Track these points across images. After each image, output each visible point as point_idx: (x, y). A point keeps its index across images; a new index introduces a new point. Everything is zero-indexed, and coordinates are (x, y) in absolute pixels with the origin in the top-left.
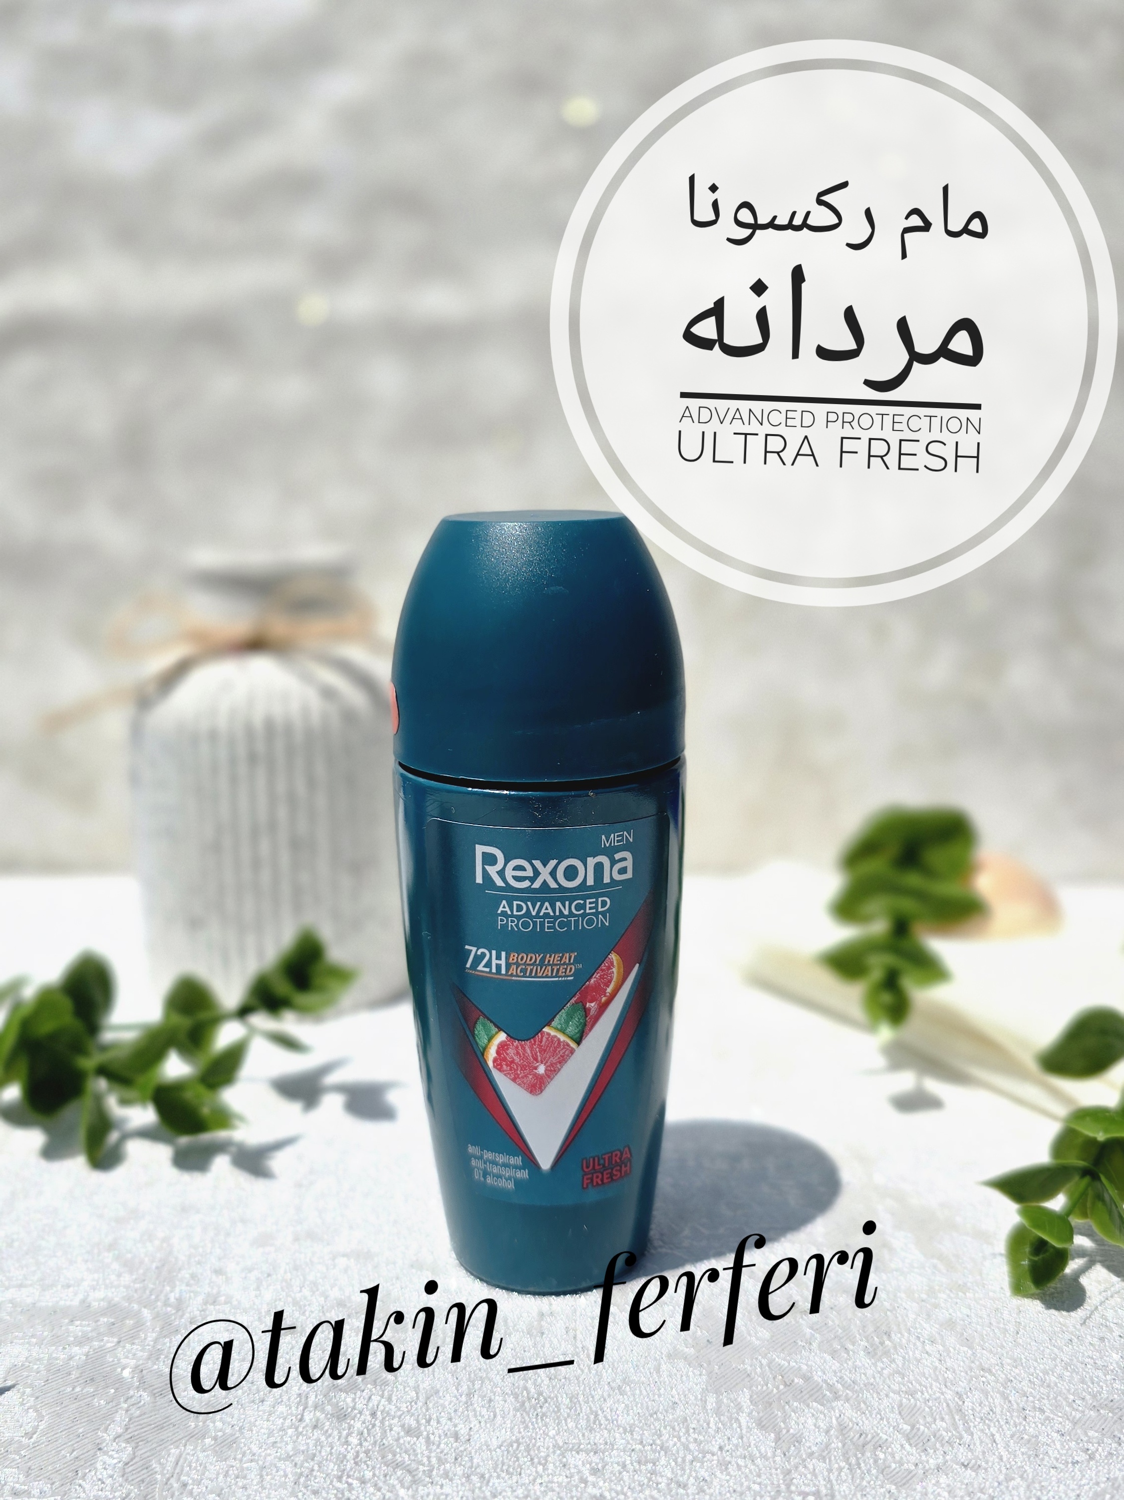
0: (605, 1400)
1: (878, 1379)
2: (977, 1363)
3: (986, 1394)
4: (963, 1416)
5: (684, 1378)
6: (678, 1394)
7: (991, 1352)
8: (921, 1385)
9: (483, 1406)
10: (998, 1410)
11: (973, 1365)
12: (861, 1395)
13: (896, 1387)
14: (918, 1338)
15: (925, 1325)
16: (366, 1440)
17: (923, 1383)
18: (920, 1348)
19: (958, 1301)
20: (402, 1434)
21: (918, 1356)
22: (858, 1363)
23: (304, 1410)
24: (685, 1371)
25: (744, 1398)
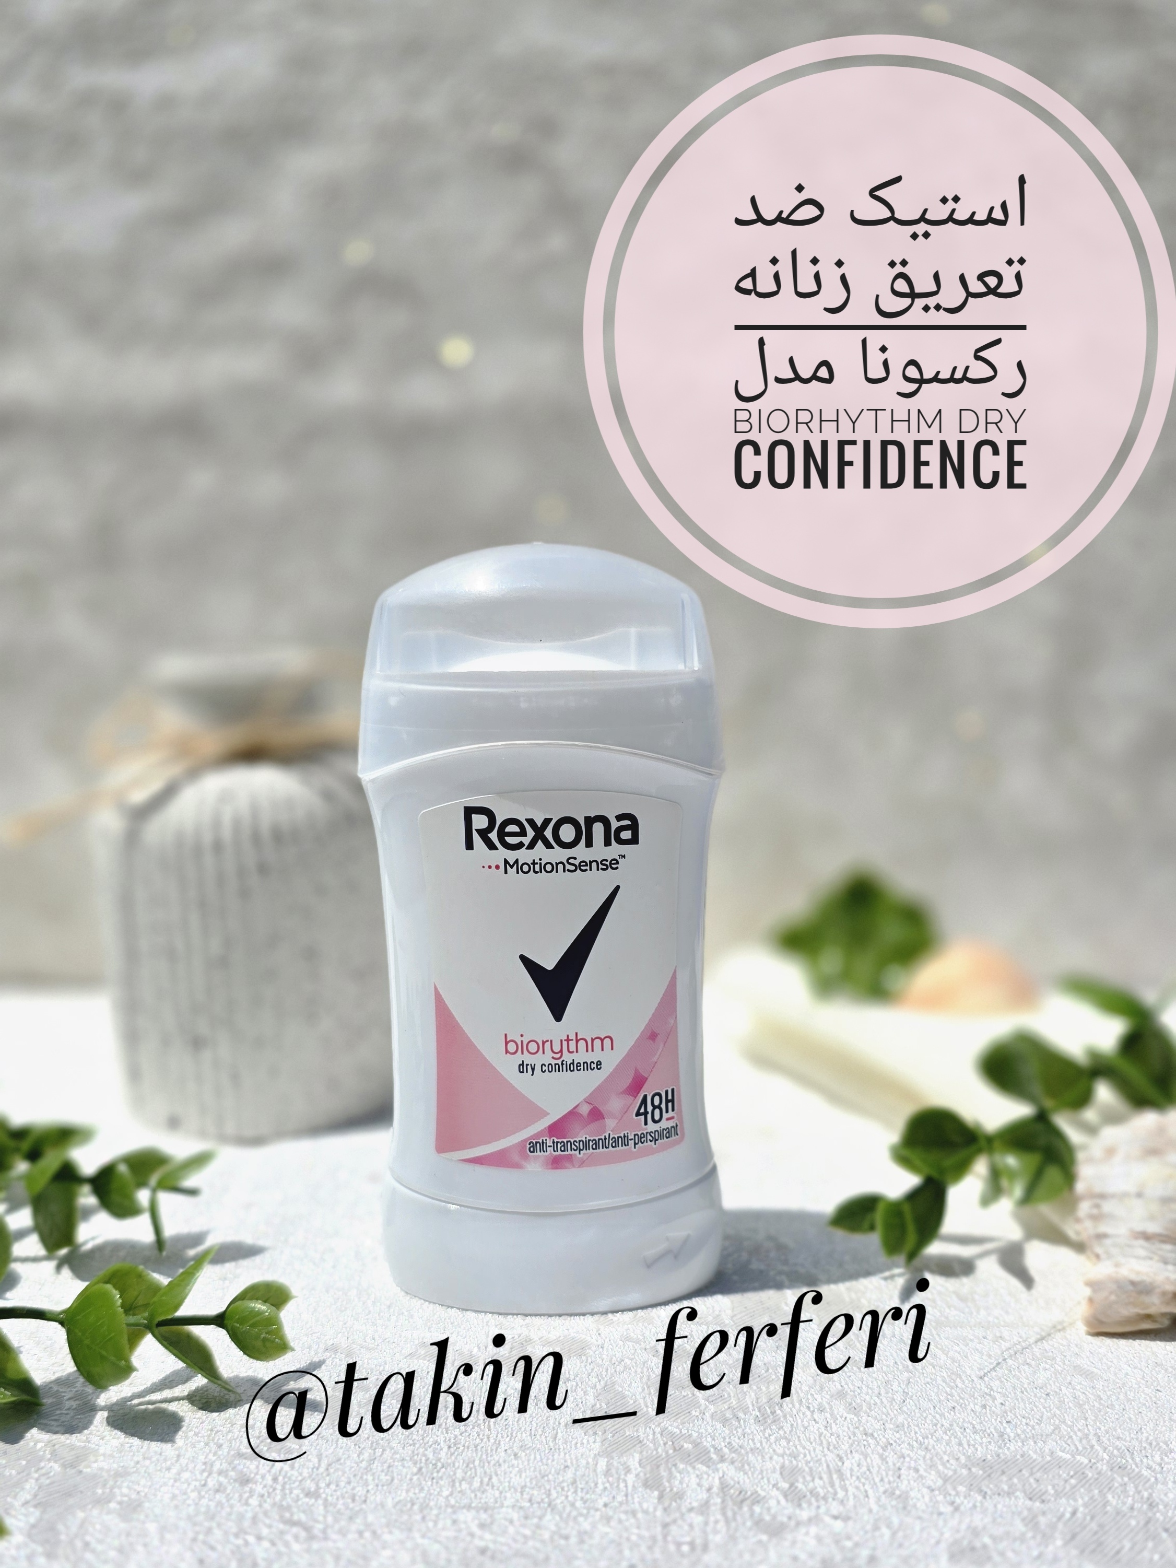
0: (500, 1465)
1: (764, 1444)
2: (861, 1429)
3: (866, 1456)
4: (842, 1477)
5: (579, 1445)
6: (571, 1459)
7: (876, 1418)
8: (804, 1448)
9: (382, 1471)
10: (874, 1471)
11: (856, 1431)
12: (746, 1458)
13: (780, 1451)
14: (809, 1408)
15: (816, 1396)
16: (265, 1501)
17: (807, 1447)
18: (809, 1417)
19: (852, 1374)
20: (301, 1496)
21: (806, 1424)
22: (747, 1430)
23: (208, 1477)
24: (580, 1440)
25: (633, 1461)
